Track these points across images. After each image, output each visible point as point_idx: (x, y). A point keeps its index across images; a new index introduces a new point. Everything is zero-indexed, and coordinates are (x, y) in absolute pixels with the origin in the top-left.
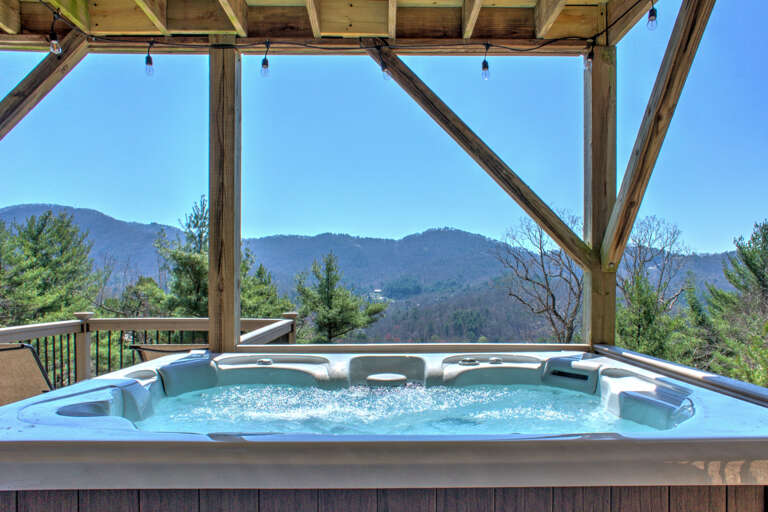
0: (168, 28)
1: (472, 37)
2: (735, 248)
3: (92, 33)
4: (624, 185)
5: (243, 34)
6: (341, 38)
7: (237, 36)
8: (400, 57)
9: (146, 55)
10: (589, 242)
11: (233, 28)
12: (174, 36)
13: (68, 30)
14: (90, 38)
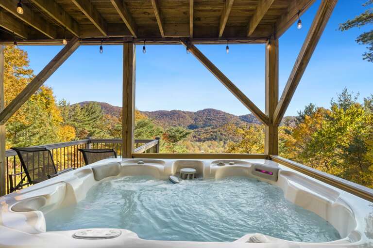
0: (108, 35)
1: (222, 36)
2: (298, 115)
3: (81, 37)
4: (281, 98)
5: (135, 37)
6: (172, 38)
7: (133, 38)
8: (195, 45)
9: (100, 46)
10: (267, 114)
11: (132, 35)
12: (110, 38)
13: (73, 37)
14: (80, 39)
